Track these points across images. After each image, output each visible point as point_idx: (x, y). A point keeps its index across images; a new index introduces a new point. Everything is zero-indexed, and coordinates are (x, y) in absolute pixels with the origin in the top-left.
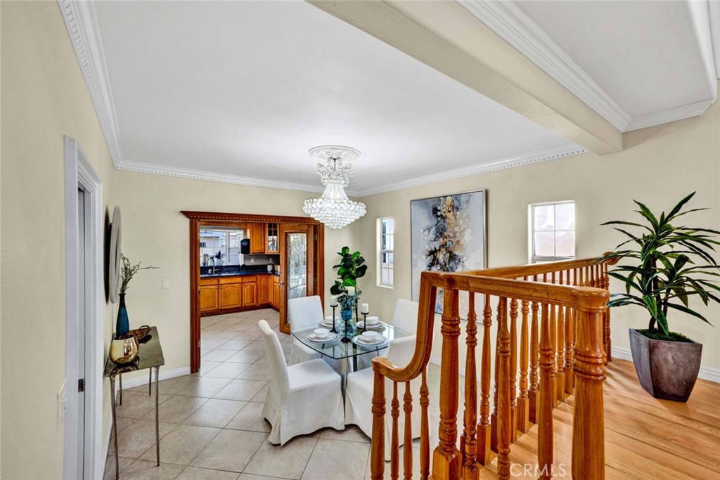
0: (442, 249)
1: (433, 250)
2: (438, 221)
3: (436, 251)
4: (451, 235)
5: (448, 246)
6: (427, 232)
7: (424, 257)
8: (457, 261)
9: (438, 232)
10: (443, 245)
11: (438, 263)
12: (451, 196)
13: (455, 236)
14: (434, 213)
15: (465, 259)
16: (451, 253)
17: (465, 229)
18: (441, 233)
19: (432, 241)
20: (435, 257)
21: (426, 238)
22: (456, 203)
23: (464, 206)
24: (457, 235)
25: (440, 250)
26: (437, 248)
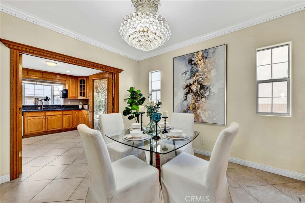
0: (195, 83)
1: (189, 84)
2: (192, 67)
3: (191, 85)
4: (202, 74)
5: (199, 81)
6: (185, 74)
7: (182, 89)
8: (205, 89)
9: (192, 74)
10: (195, 81)
11: (192, 92)
12: (202, 51)
13: (204, 74)
14: (189, 63)
15: (211, 87)
16: (201, 84)
17: (211, 69)
18: (193, 74)
19: (188, 79)
20: (190, 88)
21: (184, 78)
22: (205, 55)
23: (210, 55)
24: (206, 73)
25: (193, 84)
26: (192, 83)
